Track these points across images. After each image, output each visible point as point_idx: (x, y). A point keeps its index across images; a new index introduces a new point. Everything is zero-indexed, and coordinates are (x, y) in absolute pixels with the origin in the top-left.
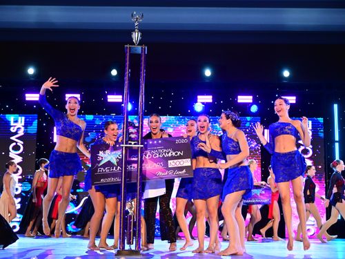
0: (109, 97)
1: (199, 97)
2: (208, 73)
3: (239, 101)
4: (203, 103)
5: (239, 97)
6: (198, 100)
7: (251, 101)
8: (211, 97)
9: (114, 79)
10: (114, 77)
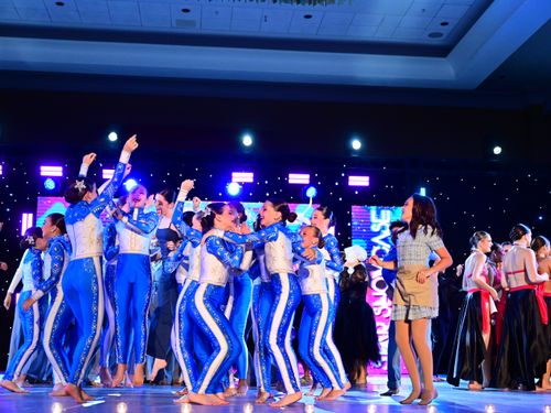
0: (105, 171)
1: (234, 174)
2: (247, 140)
3: (291, 181)
4: (240, 183)
5: (291, 176)
6: (234, 180)
7: (307, 182)
8: (251, 175)
9: (112, 146)
10: (114, 143)
